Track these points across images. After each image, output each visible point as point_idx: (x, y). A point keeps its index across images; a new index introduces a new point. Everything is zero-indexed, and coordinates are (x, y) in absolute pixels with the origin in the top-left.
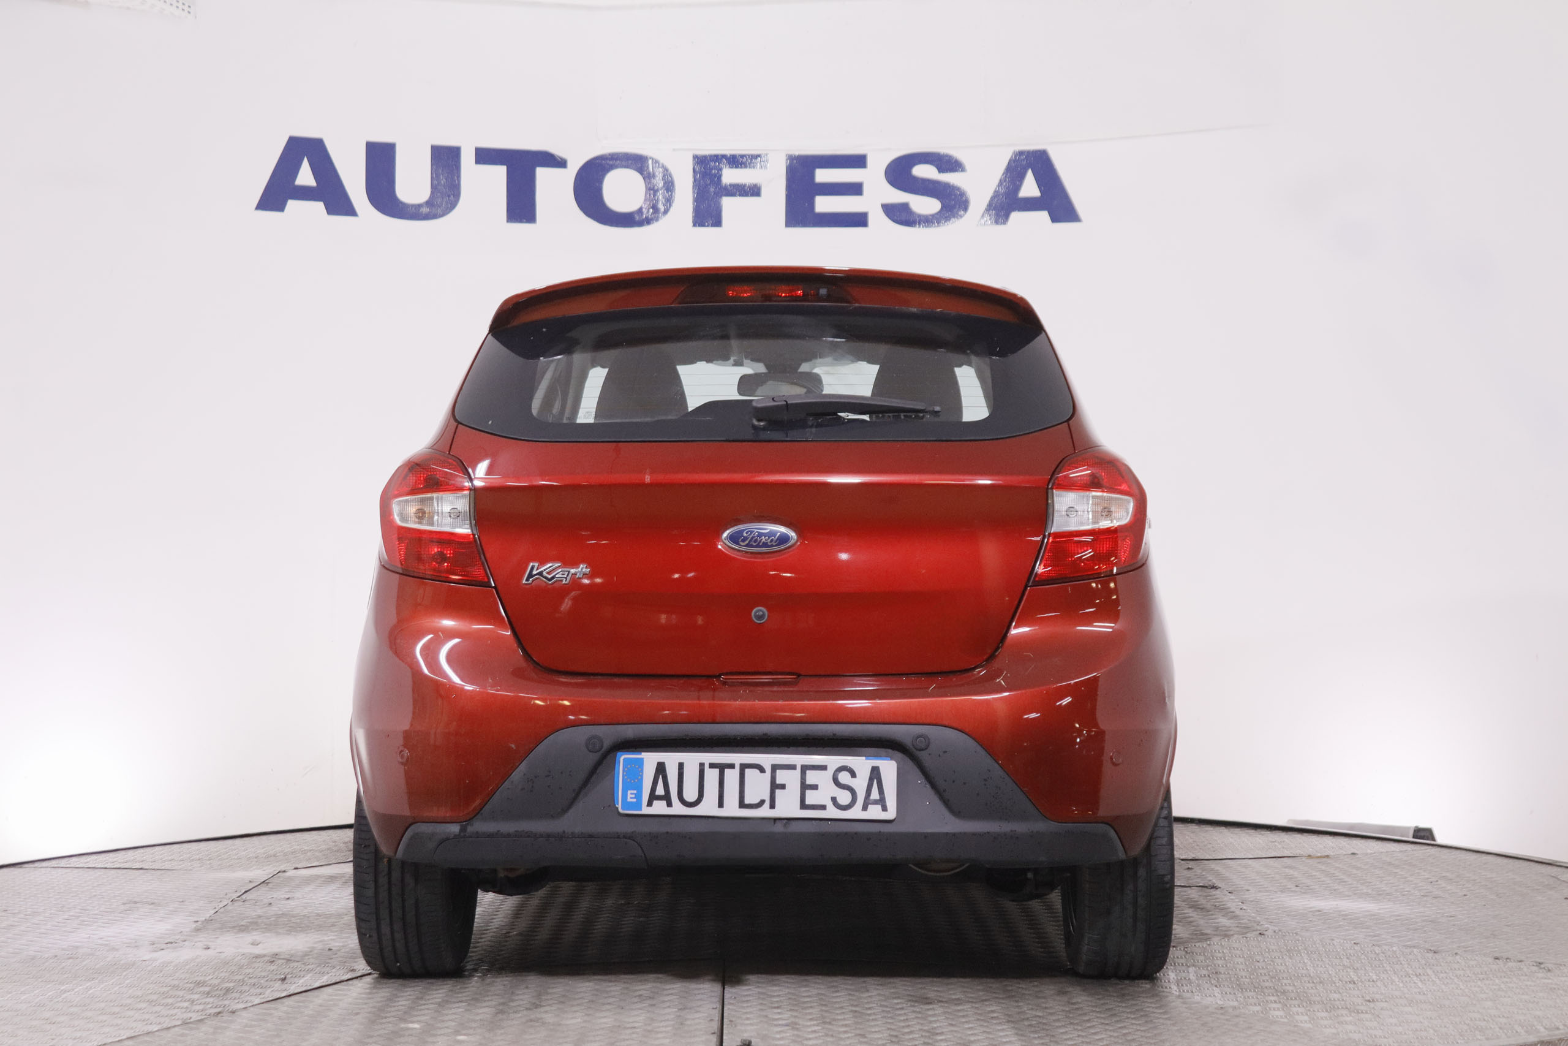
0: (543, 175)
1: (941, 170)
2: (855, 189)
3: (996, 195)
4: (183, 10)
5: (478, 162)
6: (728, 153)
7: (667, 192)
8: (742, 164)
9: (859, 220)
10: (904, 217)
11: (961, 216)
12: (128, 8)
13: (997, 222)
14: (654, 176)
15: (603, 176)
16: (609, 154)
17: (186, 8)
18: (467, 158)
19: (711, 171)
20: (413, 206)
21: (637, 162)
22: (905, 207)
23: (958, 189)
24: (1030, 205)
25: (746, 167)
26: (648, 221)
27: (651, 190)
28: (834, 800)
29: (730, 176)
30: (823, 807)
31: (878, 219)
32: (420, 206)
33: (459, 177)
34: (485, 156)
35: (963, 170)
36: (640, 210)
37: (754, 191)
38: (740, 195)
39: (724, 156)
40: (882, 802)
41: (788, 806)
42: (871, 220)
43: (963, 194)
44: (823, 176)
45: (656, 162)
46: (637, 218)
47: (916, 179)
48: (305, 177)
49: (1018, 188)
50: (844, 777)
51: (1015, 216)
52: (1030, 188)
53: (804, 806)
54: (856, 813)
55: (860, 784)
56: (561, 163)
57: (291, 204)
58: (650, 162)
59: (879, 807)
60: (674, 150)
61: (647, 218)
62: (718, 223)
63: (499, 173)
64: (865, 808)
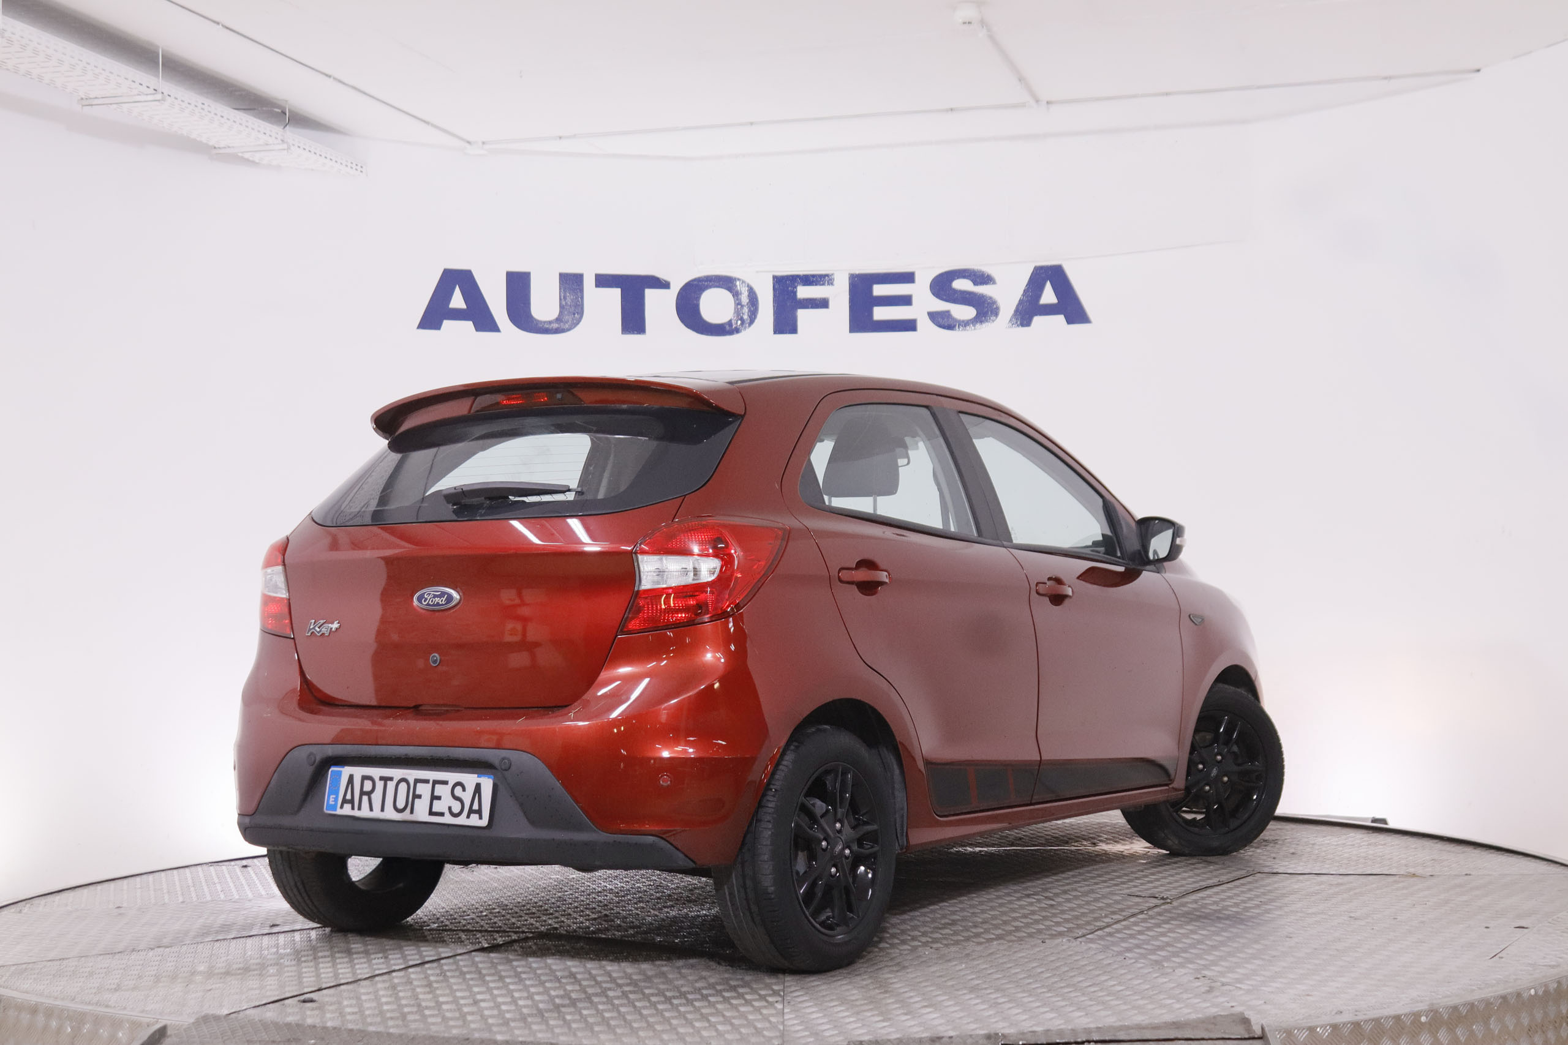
0: (650, 294)
1: (975, 283)
2: (906, 300)
3: (1021, 302)
4: (356, 170)
5: (597, 286)
6: (801, 273)
7: (753, 306)
8: (813, 282)
9: (909, 326)
10: (945, 322)
11: (993, 321)
12: (312, 170)
13: (1022, 325)
14: (741, 294)
15: (700, 294)
16: (705, 277)
17: (359, 168)
18: (589, 283)
19: (788, 288)
20: (545, 322)
21: (726, 283)
22: (946, 314)
23: (991, 298)
24: (1049, 310)
25: (816, 285)
26: (737, 331)
27: (738, 303)
28: (450, 808)
29: (804, 292)
30: (442, 814)
31: (925, 324)
32: (550, 322)
33: (582, 298)
34: (603, 281)
35: (994, 283)
36: (730, 323)
37: (823, 304)
38: (812, 307)
39: (798, 276)
40: (479, 812)
41: (421, 813)
42: (919, 325)
43: (994, 302)
44: (879, 290)
45: (743, 282)
46: (727, 327)
47: (955, 291)
48: (457, 301)
49: (1039, 296)
50: (458, 791)
51: (1037, 320)
52: (1049, 296)
53: (431, 813)
54: (462, 820)
55: (467, 797)
56: (665, 285)
57: (447, 324)
58: (738, 283)
59: (477, 816)
60: (757, 272)
61: (736, 328)
62: (794, 330)
63: (615, 293)
64: (468, 817)
